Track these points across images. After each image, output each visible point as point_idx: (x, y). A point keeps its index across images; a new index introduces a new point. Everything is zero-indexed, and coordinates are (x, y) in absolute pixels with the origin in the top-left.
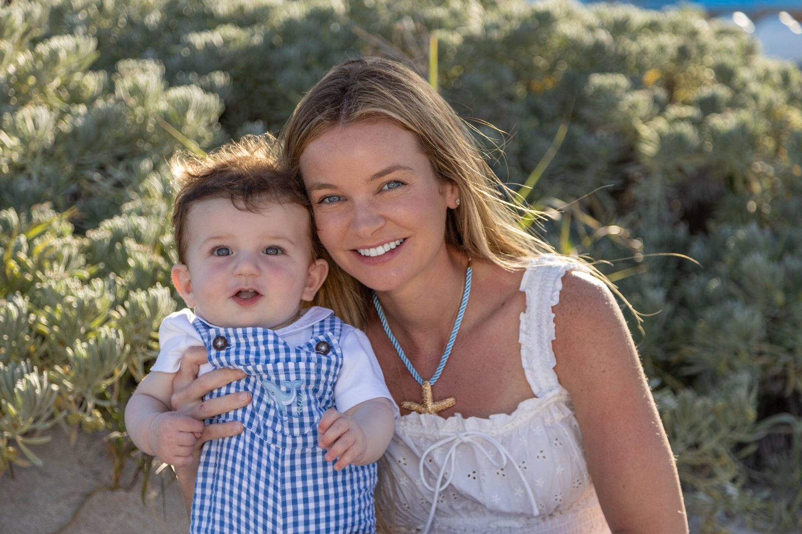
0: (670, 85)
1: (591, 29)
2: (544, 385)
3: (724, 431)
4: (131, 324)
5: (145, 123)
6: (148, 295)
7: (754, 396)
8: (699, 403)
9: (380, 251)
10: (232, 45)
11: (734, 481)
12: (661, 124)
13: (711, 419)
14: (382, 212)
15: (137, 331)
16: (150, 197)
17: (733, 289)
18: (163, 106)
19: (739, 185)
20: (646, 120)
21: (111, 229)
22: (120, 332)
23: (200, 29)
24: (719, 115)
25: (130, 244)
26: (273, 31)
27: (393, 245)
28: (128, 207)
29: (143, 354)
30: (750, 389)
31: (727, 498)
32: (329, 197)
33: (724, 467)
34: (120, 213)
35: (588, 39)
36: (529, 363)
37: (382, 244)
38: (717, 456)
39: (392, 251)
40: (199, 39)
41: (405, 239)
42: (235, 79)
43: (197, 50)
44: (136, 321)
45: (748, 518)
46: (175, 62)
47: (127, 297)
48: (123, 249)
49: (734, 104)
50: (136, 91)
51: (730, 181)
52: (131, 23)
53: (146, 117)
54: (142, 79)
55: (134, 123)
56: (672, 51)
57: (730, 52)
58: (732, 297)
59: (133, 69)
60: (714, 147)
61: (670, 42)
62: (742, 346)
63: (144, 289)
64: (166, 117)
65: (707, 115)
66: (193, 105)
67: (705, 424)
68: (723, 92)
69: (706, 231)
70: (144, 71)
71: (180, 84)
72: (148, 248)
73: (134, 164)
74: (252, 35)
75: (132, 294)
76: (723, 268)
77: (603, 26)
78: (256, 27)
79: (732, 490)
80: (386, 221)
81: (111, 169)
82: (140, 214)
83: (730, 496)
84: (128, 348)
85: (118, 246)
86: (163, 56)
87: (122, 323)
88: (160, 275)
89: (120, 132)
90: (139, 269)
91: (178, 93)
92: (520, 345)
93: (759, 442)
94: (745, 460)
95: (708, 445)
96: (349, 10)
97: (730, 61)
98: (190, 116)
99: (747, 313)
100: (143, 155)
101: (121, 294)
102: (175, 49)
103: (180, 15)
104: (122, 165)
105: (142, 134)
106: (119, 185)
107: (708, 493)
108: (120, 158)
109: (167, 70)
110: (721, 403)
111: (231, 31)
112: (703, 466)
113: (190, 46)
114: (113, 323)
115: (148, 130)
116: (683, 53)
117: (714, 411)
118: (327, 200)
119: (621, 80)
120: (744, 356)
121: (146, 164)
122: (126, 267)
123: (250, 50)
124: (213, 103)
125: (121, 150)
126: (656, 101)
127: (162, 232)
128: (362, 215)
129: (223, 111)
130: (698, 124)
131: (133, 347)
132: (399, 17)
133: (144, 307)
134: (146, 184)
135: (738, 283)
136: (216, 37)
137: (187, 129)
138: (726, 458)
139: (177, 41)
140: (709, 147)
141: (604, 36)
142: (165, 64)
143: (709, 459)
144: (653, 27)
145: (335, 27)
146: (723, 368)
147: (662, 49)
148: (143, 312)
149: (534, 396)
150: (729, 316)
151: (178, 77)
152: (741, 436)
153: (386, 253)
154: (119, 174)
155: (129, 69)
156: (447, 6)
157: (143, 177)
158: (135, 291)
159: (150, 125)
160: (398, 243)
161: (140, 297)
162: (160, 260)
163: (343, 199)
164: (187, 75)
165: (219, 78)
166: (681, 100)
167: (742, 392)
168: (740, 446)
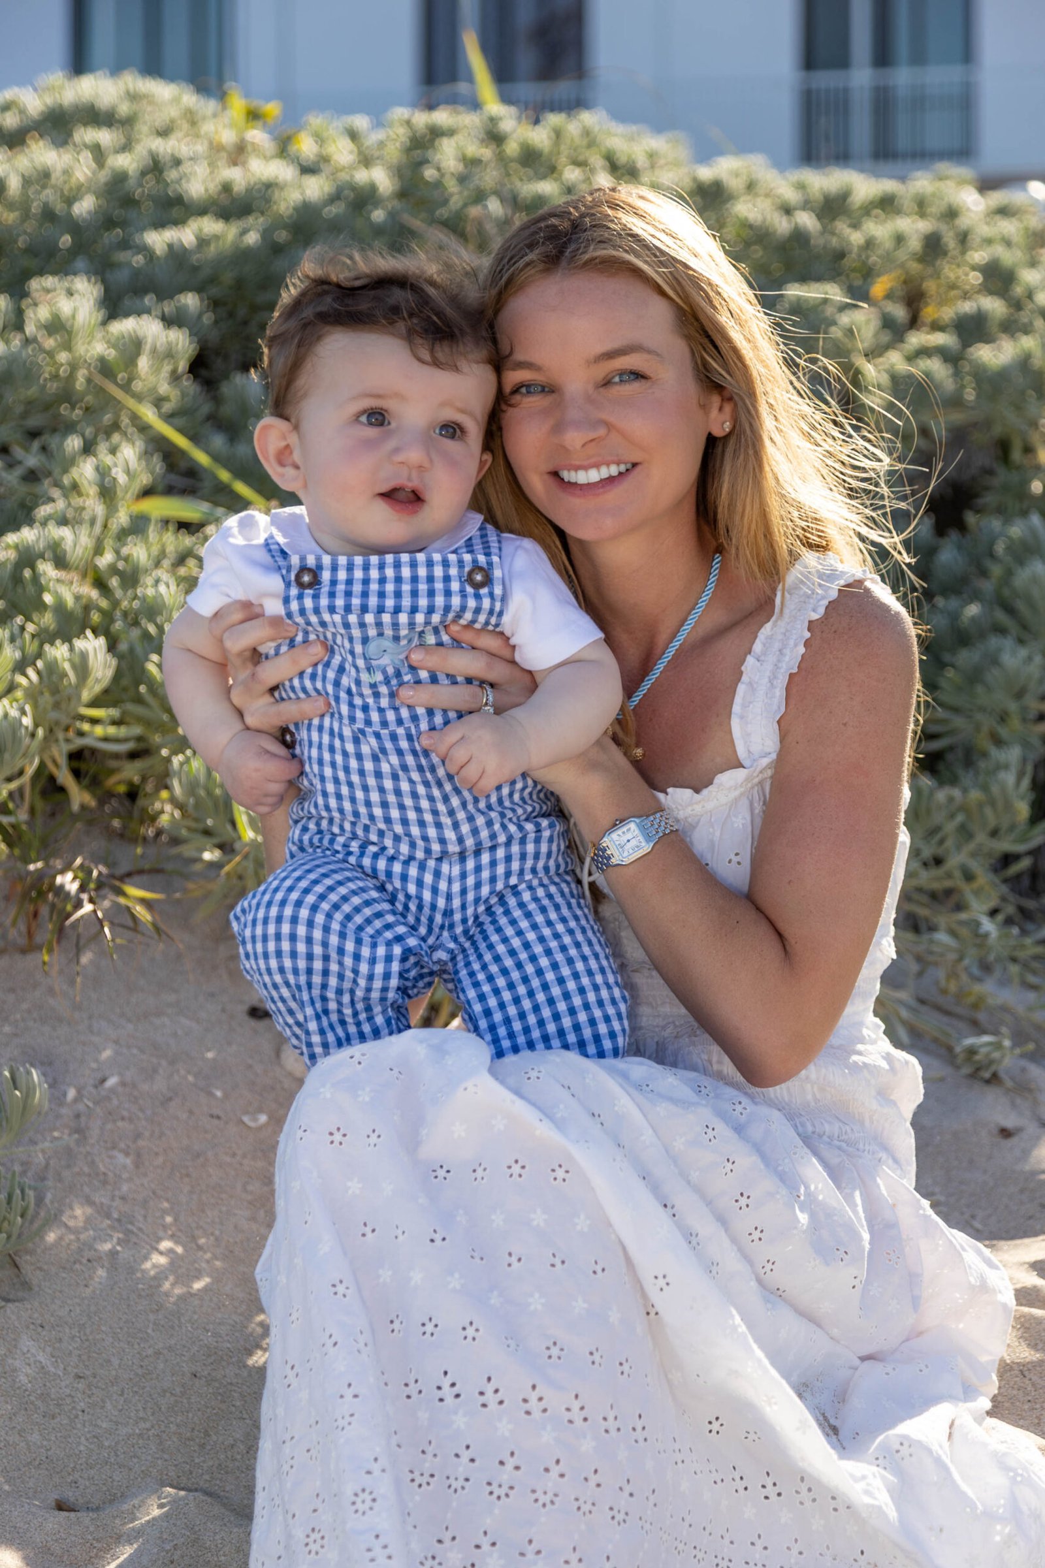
0: (914, 299)
1: (787, 210)
2: (756, 748)
3: (981, 838)
4: (47, 694)
5: (71, 377)
6: (72, 649)
7: (1026, 782)
8: (941, 796)
9: (593, 476)
10: (213, 248)
11: (993, 913)
12: (895, 359)
13: (960, 818)
14: (604, 416)
15: (57, 706)
16: (80, 494)
17: (1001, 616)
18: (99, 348)
19: (1016, 455)
20: (871, 354)
21: (16, 547)
22: (28, 708)
23: (160, 225)
24: (987, 346)
25: (47, 569)
26: (278, 223)
27: (614, 470)
28: (43, 511)
29: (67, 740)
30: (1020, 775)
31: (981, 938)
32: (528, 386)
33: (977, 893)
34: (30, 522)
35: (782, 226)
36: (744, 706)
37: (597, 466)
38: (969, 877)
39: (610, 480)
40: (158, 240)
41: (634, 465)
42: (215, 304)
43: (158, 258)
44: (55, 691)
45: (1014, 969)
46: (121, 277)
47: (40, 654)
48: (36, 577)
49: (1011, 327)
50: (57, 326)
51: (1003, 447)
52: (48, 215)
53: (74, 367)
54: (65, 306)
55: (55, 377)
56: (915, 244)
57: (1008, 243)
58: (1001, 630)
59: (55, 290)
60: (978, 396)
61: (914, 227)
62: (1013, 706)
63: (68, 639)
64: (105, 368)
65: (970, 346)
66: (147, 348)
67: (950, 827)
68: (994, 306)
69: (962, 527)
70: (70, 293)
71: (127, 315)
72: (75, 576)
73: (53, 442)
74: (244, 232)
75: (47, 647)
76: (987, 587)
77: (806, 205)
78: (251, 220)
79: (988, 926)
80: (609, 431)
81: (18, 452)
82: (63, 521)
83: (986, 935)
84: (40, 732)
85: (27, 573)
86: (102, 269)
87: (33, 695)
88: (95, 617)
89: (32, 392)
90: (59, 608)
91: (125, 326)
92: (741, 673)
93: (1034, 852)
94: (1013, 882)
95: (955, 861)
96: (397, 187)
97: (1008, 257)
98: (143, 363)
99: (1023, 652)
100: (70, 428)
101: (32, 648)
102: (122, 256)
103: (129, 202)
104: (36, 445)
105: (67, 396)
106: (32, 477)
107: (953, 933)
108: (34, 434)
109: (106, 291)
110: (975, 795)
111: (210, 226)
112: (949, 892)
113: (146, 250)
114: (19, 694)
115: (78, 387)
116: (933, 247)
117: (963, 808)
118: (524, 390)
119: (833, 292)
120: (1015, 723)
121: (74, 443)
122: (42, 606)
123: (242, 255)
124: (181, 341)
125: (34, 422)
126: (887, 323)
127: (98, 550)
128: (573, 414)
129: (196, 353)
130: (952, 358)
131: (51, 731)
132: (479, 197)
133: (67, 666)
134: (75, 473)
135: (1010, 610)
136: (186, 235)
137: (137, 386)
138: (984, 877)
139: (125, 245)
140: (970, 395)
141: (807, 220)
142: (104, 281)
143: (958, 882)
144: (887, 204)
145: (378, 215)
146: (984, 742)
147: (900, 239)
148: (64, 675)
149: (741, 766)
150: (995, 661)
151: (127, 302)
152: (1006, 845)
153: (601, 480)
154: (32, 460)
155: (48, 291)
156: (558, 179)
157: (69, 463)
158: (52, 644)
159: (80, 383)
160: (623, 468)
161: (59, 652)
162: (94, 594)
163: (549, 389)
164: (142, 298)
165: (190, 301)
166: (928, 320)
167: (1009, 778)
168: (1007, 859)
